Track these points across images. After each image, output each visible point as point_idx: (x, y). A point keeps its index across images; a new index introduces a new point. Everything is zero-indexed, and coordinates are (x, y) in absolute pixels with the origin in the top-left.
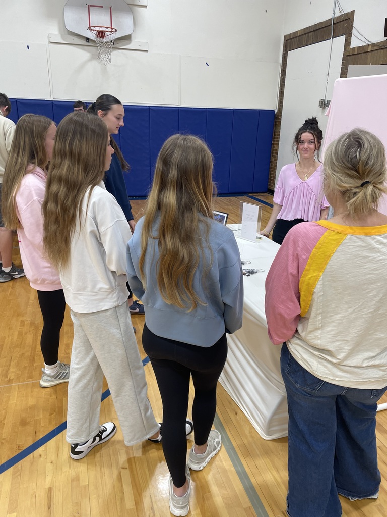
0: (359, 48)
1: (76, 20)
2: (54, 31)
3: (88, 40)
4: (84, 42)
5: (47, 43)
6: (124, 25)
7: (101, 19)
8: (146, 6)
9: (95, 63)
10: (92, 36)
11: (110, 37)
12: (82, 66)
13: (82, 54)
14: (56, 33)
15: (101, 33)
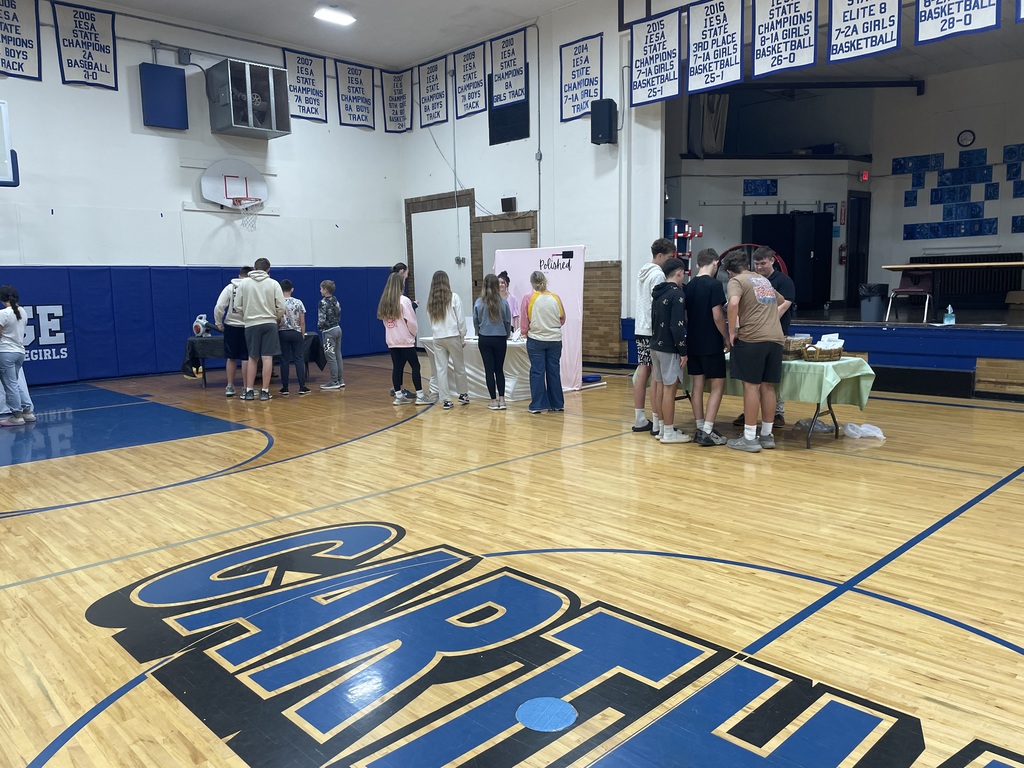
0: (483, 217)
1: (212, 189)
2: (188, 199)
3: (222, 207)
4: (219, 209)
5: (181, 210)
6: (258, 191)
7: (237, 189)
8: (276, 176)
9: (229, 228)
10: (229, 203)
11: (246, 204)
12: (216, 232)
13: (216, 221)
14: (190, 201)
15: (237, 201)
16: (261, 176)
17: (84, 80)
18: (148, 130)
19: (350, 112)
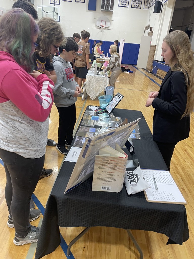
1: (99, 23)
4: (100, 28)
5: (93, 28)
6: (108, 24)
7: (103, 24)
8: (113, 21)
9: (101, 32)
10: (101, 27)
12: (99, 33)
13: (99, 30)
14: (95, 26)
15: (103, 26)
16: (110, 21)
17: (79, 1)
18: (89, 11)
19: (135, 4)
